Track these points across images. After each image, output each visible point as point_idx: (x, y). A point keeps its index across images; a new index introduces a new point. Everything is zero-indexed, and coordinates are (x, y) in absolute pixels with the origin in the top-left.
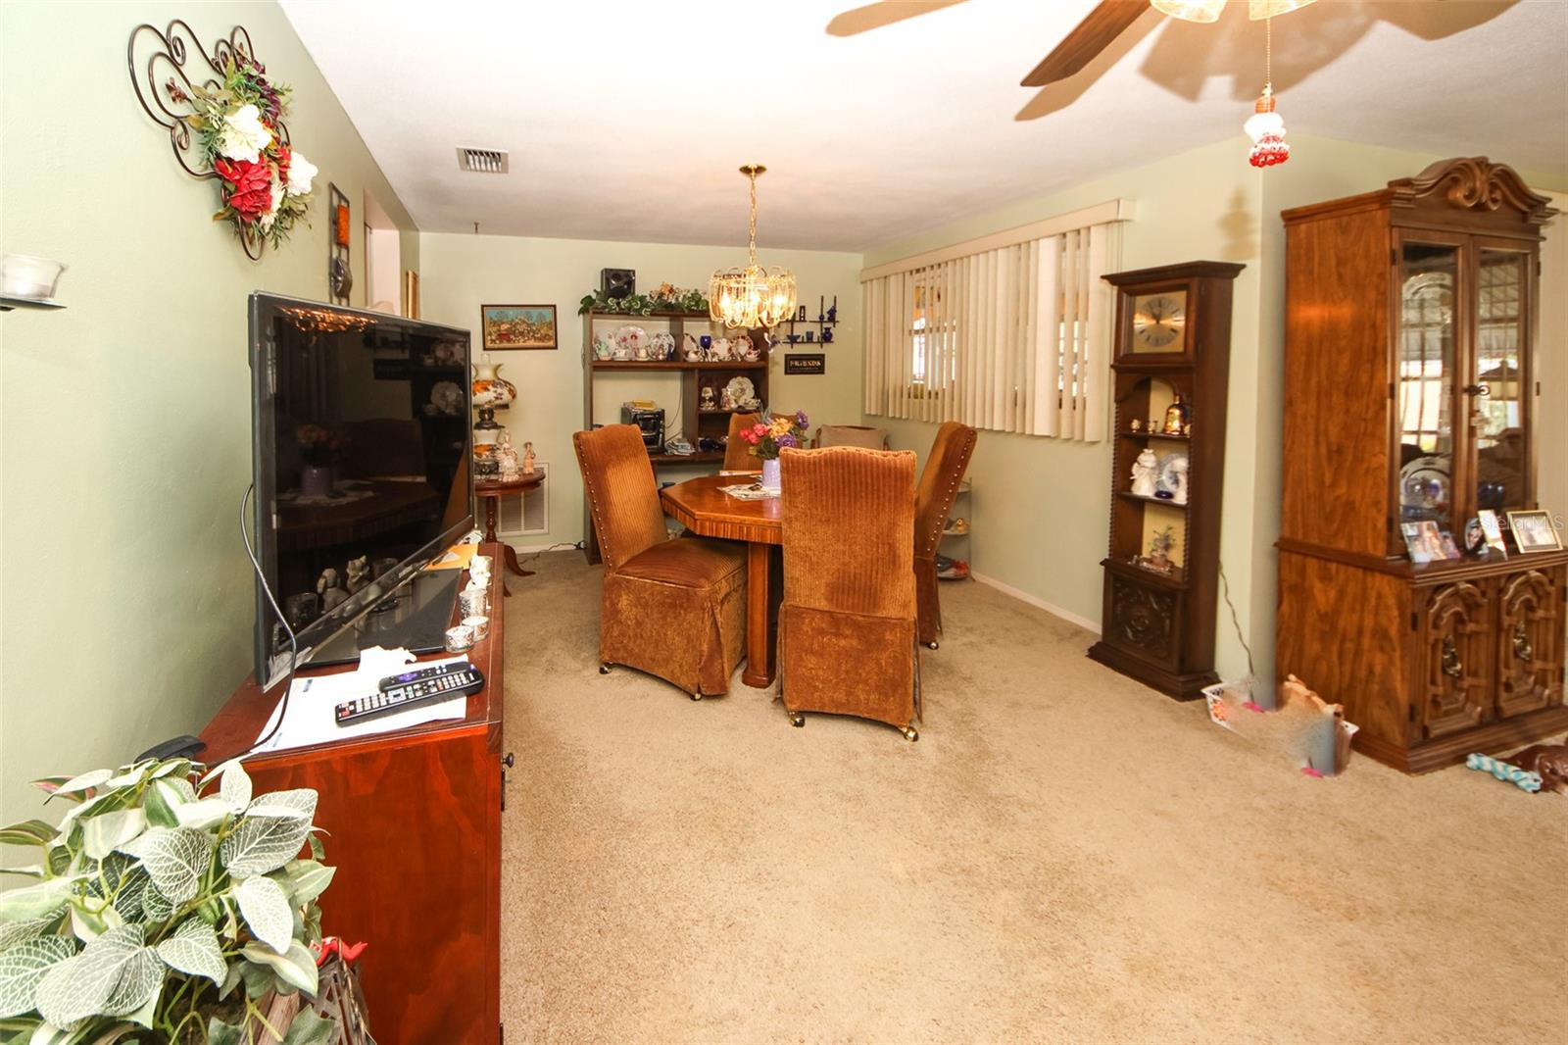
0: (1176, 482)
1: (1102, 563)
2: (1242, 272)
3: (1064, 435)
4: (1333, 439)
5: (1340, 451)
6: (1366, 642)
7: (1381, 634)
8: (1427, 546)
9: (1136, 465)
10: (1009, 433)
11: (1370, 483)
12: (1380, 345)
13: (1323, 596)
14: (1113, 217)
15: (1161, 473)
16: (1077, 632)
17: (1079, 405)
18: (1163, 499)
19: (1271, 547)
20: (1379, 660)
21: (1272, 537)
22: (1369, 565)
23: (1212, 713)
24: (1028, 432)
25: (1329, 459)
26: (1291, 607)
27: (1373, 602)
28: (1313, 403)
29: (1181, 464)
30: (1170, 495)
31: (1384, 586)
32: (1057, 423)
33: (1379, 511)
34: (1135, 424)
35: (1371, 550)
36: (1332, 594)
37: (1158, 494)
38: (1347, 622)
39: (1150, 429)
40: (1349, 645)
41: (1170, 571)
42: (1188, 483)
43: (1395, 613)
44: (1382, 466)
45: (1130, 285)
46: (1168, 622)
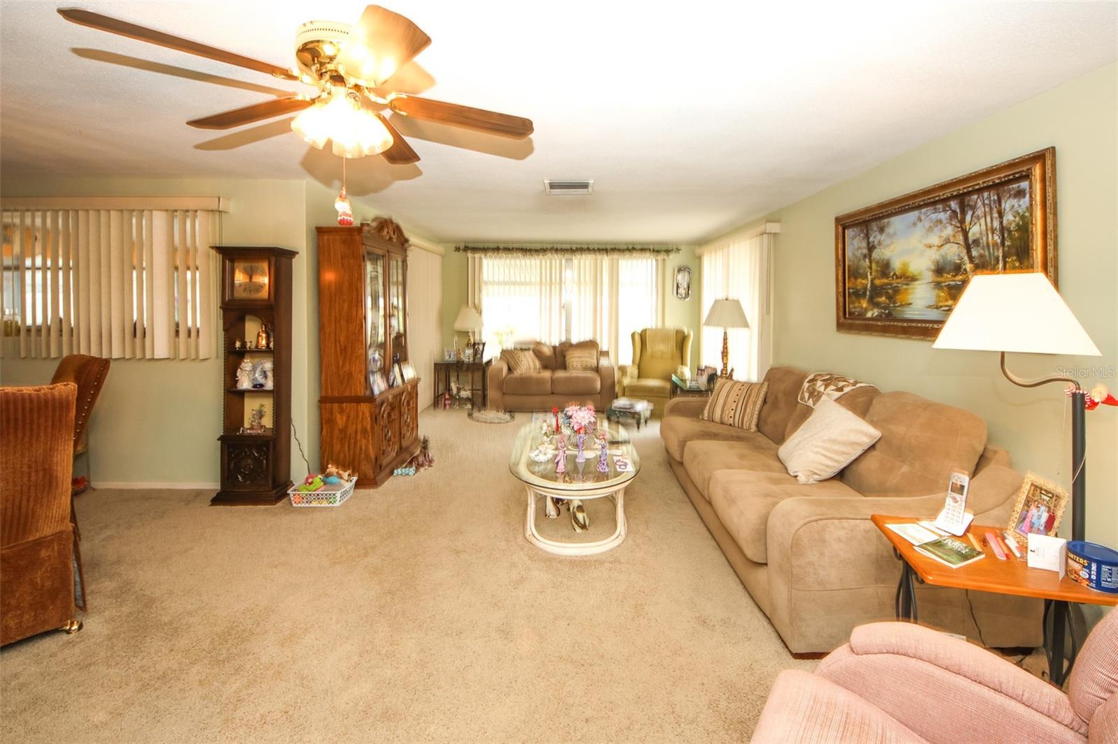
0: (266, 377)
1: (218, 440)
2: (297, 256)
3: (182, 356)
4: (342, 344)
5: (345, 348)
6: (359, 437)
7: (364, 431)
8: (379, 384)
9: (239, 370)
10: (128, 359)
11: (358, 362)
12: (360, 299)
13: (340, 420)
14: (215, 208)
15: (255, 374)
16: (198, 494)
17: (193, 334)
18: (258, 389)
19: (317, 402)
20: (364, 442)
21: (317, 398)
22: (358, 400)
23: (293, 502)
24: (148, 356)
25: (341, 353)
26: (327, 431)
27: (361, 417)
28: (333, 326)
29: (268, 365)
30: (262, 385)
31: (365, 408)
32: (175, 347)
33: (361, 375)
34: (238, 344)
35: (359, 394)
36: (345, 418)
37: (255, 386)
38: (351, 430)
39: (248, 347)
40: (352, 441)
41: (264, 431)
42: (274, 376)
43: (369, 419)
44: (362, 354)
45: (231, 255)
46: (265, 461)
